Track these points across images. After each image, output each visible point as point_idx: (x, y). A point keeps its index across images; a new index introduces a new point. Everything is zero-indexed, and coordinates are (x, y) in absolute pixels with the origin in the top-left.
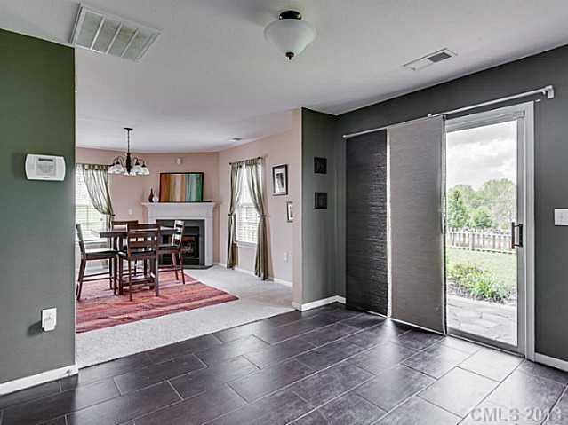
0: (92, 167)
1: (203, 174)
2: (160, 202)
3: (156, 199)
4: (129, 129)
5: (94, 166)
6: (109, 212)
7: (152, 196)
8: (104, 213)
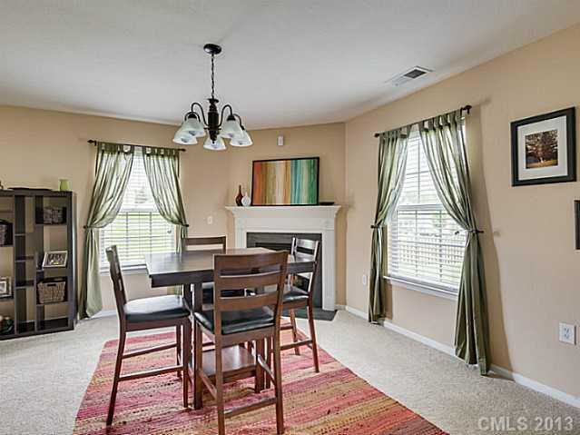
0: (156, 152)
1: (318, 158)
2: (252, 205)
3: (246, 200)
4: (215, 49)
5: (159, 149)
6: (181, 220)
7: (240, 196)
8: (172, 221)
